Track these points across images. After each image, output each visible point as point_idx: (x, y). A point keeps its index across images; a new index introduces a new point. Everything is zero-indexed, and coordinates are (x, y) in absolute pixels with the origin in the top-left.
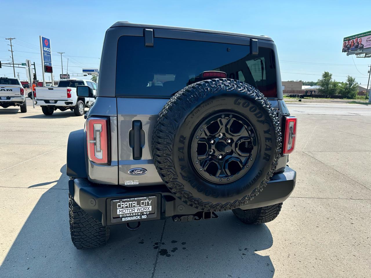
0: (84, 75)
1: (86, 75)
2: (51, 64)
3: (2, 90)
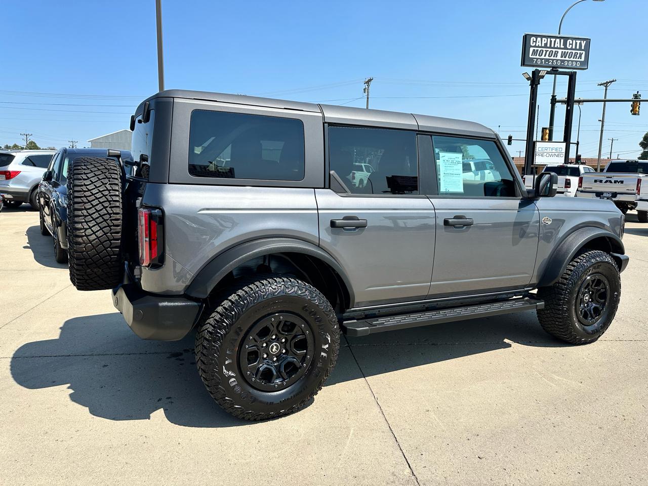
3: (606, 182)
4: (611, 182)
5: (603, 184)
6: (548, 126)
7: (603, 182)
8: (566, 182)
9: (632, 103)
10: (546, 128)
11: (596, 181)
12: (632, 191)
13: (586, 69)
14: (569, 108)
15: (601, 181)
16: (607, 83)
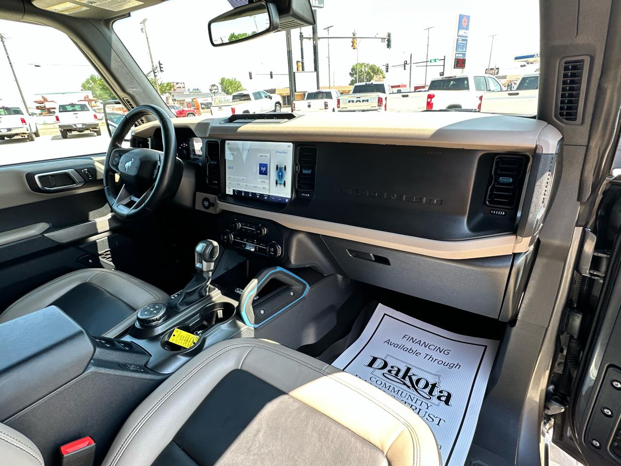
0: (521, 66)
1: (524, 66)
2: (464, 55)
3: (357, 101)
4: (360, 101)
5: (355, 104)
6: (300, 60)
7: (355, 102)
8: (325, 104)
9: (352, 39)
10: (299, 62)
11: (349, 102)
12: (375, 108)
13: (322, 7)
14: (315, 42)
15: (353, 101)
16: (329, 27)
